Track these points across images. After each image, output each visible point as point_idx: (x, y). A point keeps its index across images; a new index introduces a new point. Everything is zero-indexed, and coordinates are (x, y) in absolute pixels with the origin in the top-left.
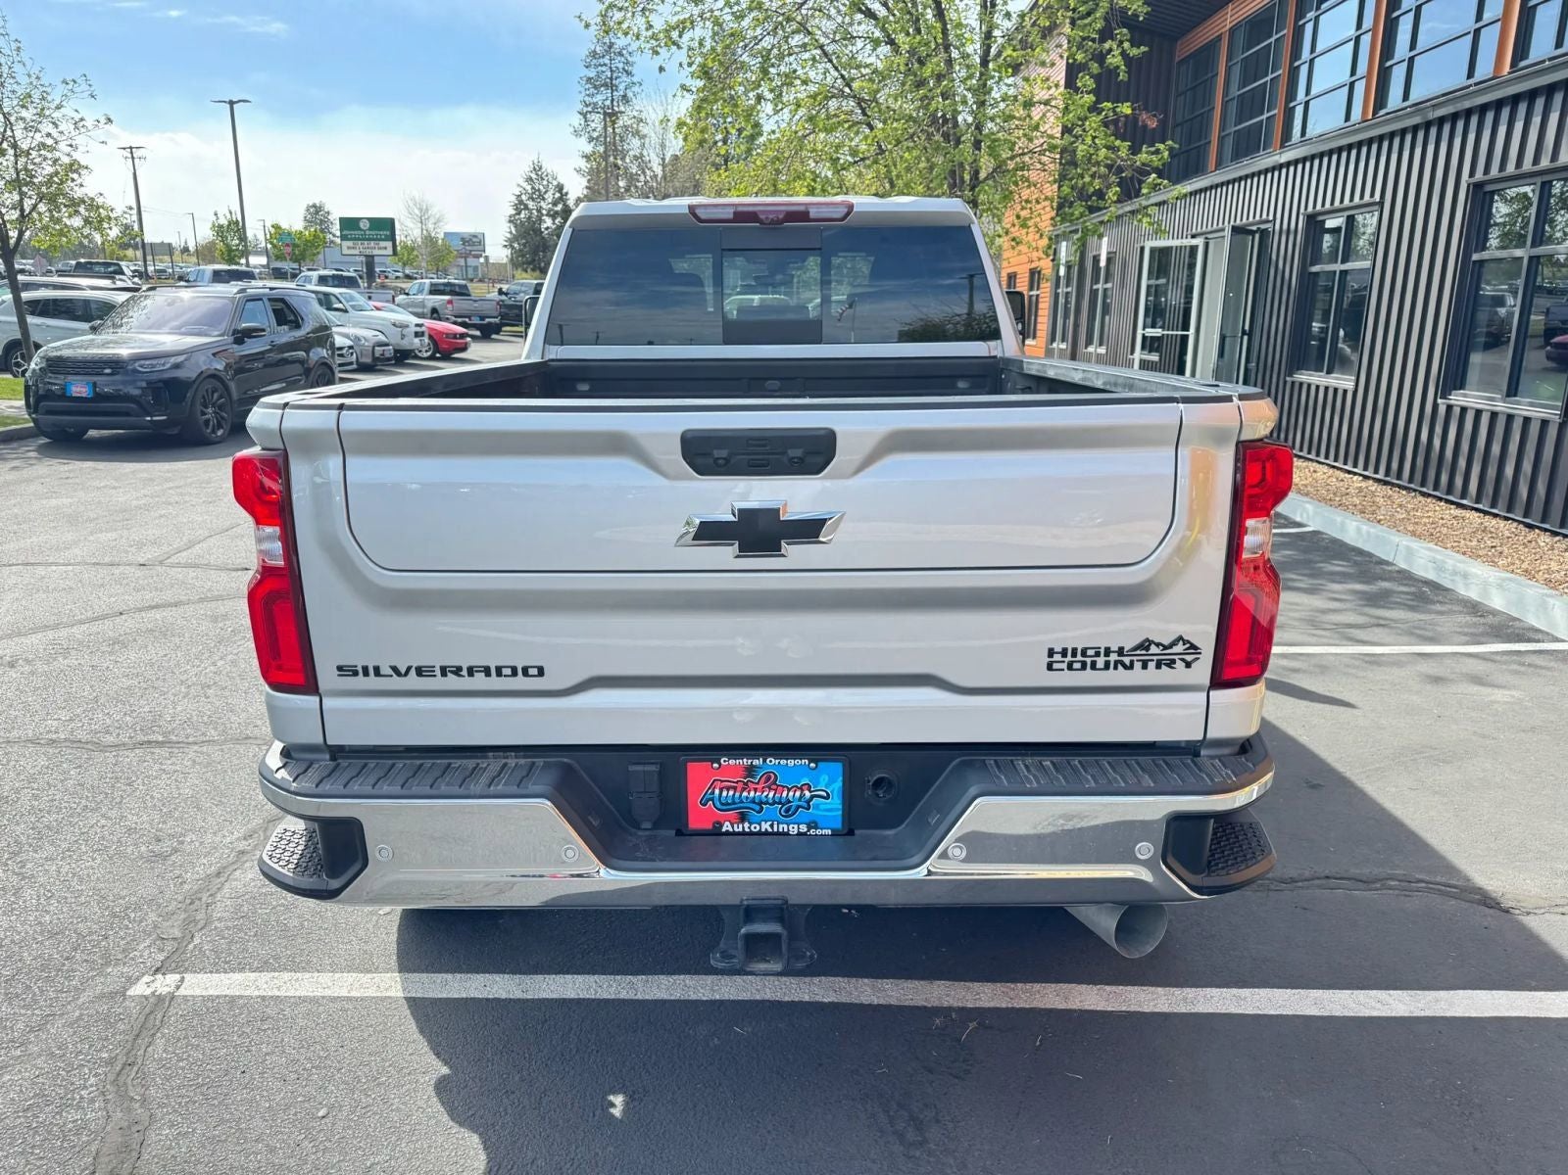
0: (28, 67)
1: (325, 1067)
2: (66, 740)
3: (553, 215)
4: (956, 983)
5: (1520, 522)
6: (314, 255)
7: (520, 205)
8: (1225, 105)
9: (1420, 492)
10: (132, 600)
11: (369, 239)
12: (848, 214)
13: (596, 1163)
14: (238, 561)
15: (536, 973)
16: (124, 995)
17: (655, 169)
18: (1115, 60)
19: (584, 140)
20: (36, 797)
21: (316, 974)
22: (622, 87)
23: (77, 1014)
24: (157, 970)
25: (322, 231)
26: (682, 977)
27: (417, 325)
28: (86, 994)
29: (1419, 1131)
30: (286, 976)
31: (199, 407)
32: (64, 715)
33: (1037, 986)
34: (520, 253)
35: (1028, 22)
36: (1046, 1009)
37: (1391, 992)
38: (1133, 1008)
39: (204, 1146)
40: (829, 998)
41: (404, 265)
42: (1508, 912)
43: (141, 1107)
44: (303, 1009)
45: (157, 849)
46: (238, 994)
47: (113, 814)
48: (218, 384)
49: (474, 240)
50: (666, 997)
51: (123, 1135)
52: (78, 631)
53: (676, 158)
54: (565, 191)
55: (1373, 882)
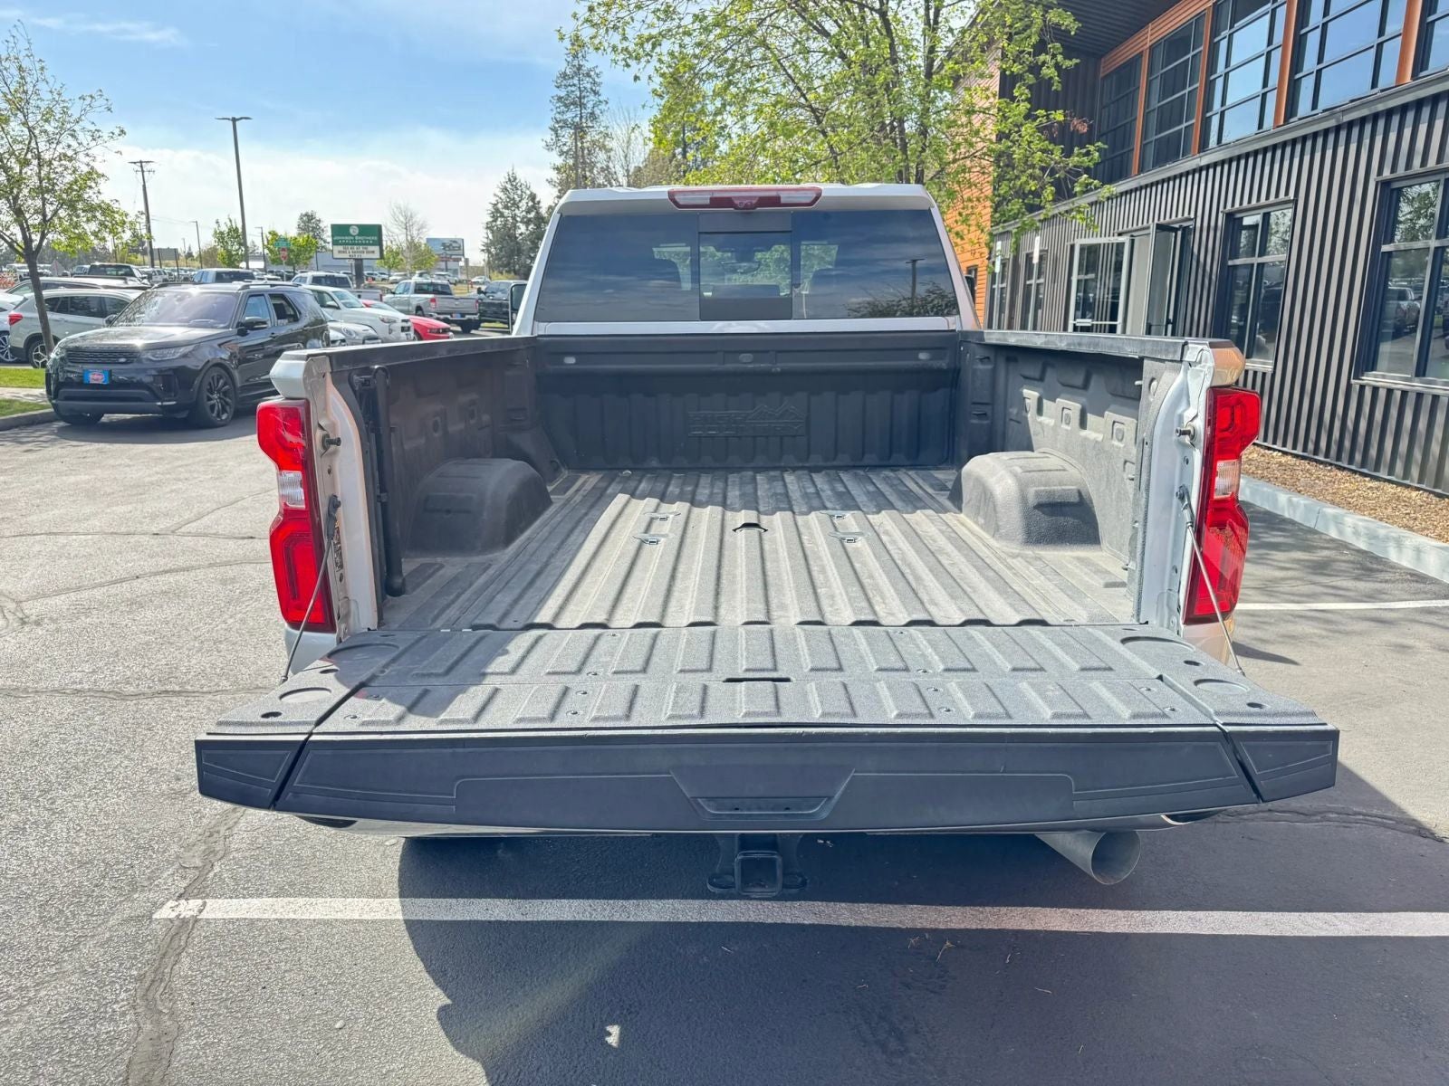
0: (51, 84)
1: (340, 983)
2: (89, 690)
3: (527, 223)
4: (928, 907)
5: (1430, 492)
6: (307, 259)
7: (496, 213)
8: (1146, 116)
9: (1336, 466)
10: (148, 565)
11: (358, 244)
12: (817, 198)
13: (598, 1070)
14: (244, 530)
15: (534, 897)
16: (151, 918)
17: (620, 180)
18: (1049, 71)
19: (555, 154)
20: (64, 741)
21: (329, 899)
22: (590, 105)
23: (107, 935)
24: (180, 896)
25: (315, 237)
26: (671, 901)
27: (403, 321)
28: (115, 917)
29: (1371, 1040)
30: (301, 901)
31: (205, 394)
32: (87, 668)
33: (1004, 910)
34: (497, 257)
35: (968, 38)
36: (1013, 930)
37: (1337, 914)
38: (1095, 929)
39: (230, 1056)
40: (809, 920)
41: (390, 268)
42: (1442, 841)
43: (169, 1019)
44: (317, 931)
45: (176, 787)
46: (256, 917)
47: (135, 755)
48: (223, 372)
49: (454, 245)
50: (656, 920)
51: (153, 1045)
52: (98, 593)
53: (639, 169)
54: (537, 200)
55: (1314, 815)
